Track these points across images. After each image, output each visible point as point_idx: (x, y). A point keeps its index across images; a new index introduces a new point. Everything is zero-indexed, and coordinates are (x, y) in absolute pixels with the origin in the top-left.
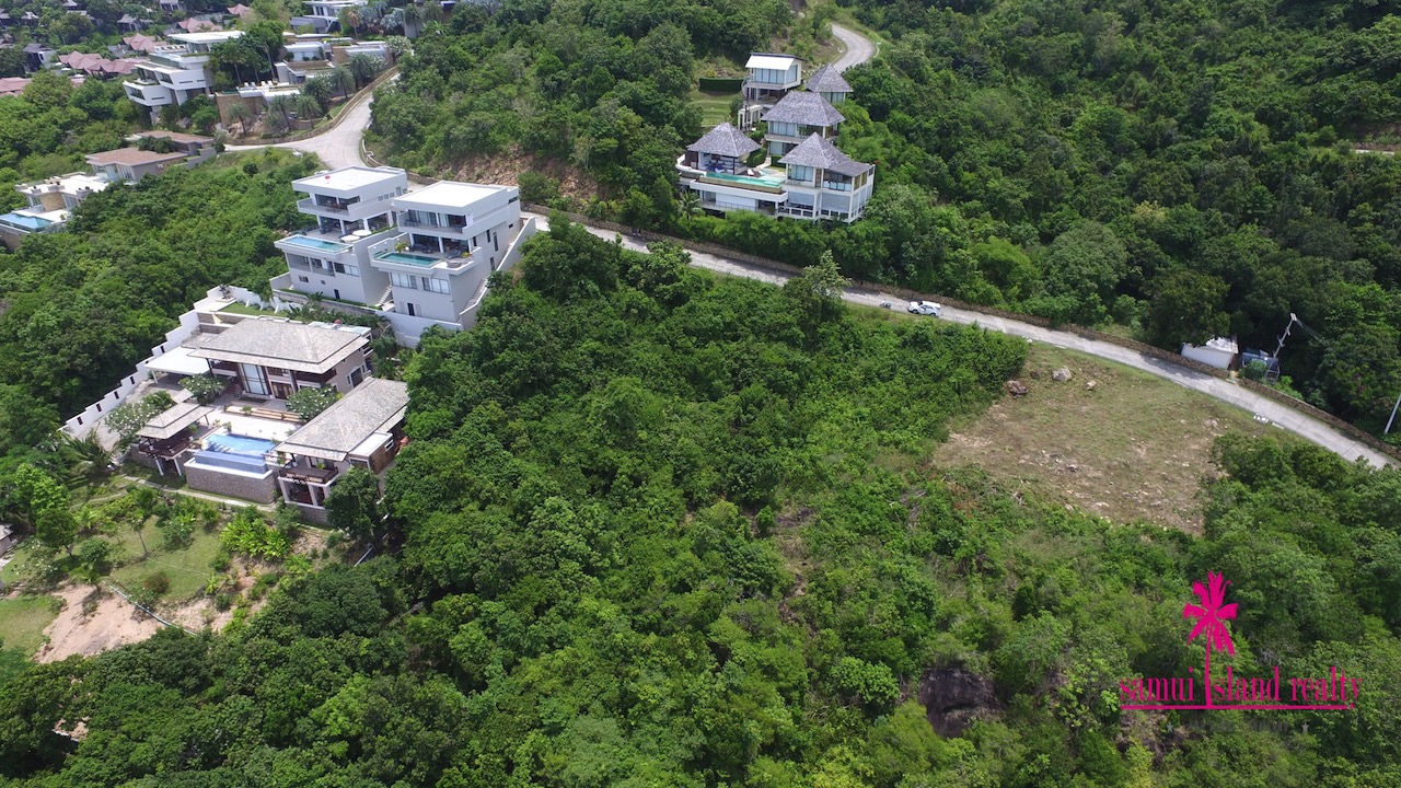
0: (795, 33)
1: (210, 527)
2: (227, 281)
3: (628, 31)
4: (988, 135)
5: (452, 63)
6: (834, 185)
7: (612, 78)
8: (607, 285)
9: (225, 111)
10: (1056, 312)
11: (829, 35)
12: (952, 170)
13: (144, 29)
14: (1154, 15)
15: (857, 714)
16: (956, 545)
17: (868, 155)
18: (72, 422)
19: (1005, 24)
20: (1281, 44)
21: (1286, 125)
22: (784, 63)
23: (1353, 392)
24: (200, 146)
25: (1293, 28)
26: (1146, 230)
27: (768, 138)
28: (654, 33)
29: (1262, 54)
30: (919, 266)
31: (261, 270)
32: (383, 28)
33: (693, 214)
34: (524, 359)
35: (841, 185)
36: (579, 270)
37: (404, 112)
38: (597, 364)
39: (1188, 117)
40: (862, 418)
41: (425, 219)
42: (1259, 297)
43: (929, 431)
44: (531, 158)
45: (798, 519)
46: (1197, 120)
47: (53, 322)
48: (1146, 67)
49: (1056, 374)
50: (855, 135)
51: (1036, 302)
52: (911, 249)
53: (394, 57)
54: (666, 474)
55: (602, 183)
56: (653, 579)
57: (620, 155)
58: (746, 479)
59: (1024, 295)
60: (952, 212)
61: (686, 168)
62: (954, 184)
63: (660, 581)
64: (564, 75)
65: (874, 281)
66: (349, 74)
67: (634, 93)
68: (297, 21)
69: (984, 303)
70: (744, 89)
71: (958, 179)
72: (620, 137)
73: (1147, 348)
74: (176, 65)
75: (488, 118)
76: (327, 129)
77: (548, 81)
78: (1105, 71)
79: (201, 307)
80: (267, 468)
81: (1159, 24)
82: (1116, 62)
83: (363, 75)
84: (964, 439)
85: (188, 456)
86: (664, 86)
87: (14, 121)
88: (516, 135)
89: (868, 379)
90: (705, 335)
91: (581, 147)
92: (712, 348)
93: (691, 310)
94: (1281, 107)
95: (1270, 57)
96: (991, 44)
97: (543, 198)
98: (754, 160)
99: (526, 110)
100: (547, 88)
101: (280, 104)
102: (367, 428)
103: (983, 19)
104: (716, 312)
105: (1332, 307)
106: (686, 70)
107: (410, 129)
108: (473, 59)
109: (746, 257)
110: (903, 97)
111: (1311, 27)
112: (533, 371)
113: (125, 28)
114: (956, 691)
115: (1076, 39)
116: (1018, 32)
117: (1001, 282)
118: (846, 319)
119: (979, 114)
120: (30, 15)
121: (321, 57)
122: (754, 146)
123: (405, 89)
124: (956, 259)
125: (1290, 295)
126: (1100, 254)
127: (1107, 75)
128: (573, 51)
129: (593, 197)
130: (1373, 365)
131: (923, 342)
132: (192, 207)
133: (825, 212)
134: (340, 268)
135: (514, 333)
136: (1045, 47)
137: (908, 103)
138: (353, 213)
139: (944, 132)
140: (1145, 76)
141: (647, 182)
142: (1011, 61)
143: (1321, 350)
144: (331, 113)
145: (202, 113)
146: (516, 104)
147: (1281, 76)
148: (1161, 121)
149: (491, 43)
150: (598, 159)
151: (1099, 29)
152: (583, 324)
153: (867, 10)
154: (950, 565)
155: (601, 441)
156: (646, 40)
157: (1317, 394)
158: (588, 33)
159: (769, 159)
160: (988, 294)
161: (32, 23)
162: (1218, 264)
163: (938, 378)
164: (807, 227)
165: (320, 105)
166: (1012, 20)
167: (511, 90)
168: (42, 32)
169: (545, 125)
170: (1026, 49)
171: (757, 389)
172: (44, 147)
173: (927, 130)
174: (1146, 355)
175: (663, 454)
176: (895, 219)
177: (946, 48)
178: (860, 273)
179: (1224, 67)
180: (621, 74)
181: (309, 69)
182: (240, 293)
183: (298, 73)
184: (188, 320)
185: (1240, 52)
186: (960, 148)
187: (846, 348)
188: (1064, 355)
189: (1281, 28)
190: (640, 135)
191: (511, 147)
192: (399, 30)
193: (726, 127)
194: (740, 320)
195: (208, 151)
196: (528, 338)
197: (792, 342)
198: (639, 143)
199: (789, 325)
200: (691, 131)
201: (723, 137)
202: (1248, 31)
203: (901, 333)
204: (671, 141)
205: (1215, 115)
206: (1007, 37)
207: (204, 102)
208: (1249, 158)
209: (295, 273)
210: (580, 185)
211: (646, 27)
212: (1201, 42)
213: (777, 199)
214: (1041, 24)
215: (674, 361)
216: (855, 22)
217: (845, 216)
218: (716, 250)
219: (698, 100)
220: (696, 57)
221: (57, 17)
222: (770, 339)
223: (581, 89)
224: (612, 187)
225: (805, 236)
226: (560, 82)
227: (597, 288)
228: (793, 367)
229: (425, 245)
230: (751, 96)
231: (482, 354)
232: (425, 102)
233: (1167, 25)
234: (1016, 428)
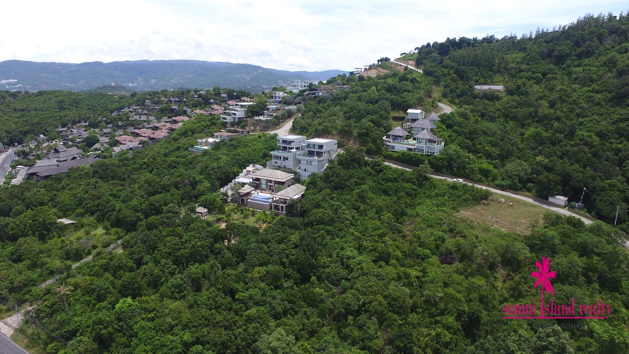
0: (425, 105)
1: (253, 215)
2: (255, 163)
3: (371, 102)
4: (487, 135)
5: (317, 111)
6: (431, 144)
7: (366, 114)
8: (360, 165)
9: (249, 124)
10: (503, 185)
11: (438, 106)
12: (473, 145)
13: (216, 103)
14: (562, 102)
15: (420, 260)
16: (454, 230)
17: (443, 137)
18: (222, 189)
19: (505, 104)
20: (609, 112)
21: (607, 137)
22: (418, 111)
23: (603, 211)
24: (244, 132)
25: (614, 107)
26: (539, 164)
27: (412, 132)
28: (379, 103)
29: (602, 115)
30: (458, 169)
31: (264, 161)
32: (294, 102)
33: (387, 151)
34: (337, 179)
35: (433, 144)
36: (353, 161)
37: (304, 123)
38: (356, 185)
39: (568, 134)
40: (433, 204)
41: (312, 146)
42: (574, 183)
43: (454, 208)
44: (340, 135)
45: (410, 224)
46: (571, 134)
47: (216, 167)
48: (558, 119)
49: (499, 200)
50: (439, 132)
51: (497, 182)
52: (455, 164)
53: (299, 110)
54: (374, 210)
55: (360, 142)
56: (368, 228)
57: (367, 134)
58: (396, 213)
59: (494, 180)
60: (471, 156)
61: (386, 139)
62: (474, 148)
63: (370, 229)
64: (352, 114)
65: (443, 173)
66: (286, 114)
67: (372, 118)
68: (269, 100)
69: (480, 182)
70: (406, 119)
71: (475, 147)
72: (367, 129)
73: (535, 198)
74: (237, 111)
75: (330, 124)
76: (279, 129)
77: (347, 115)
78: (543, 120)
79: (248, 168)
80: (268, 202)
81: (564, 105)
82: (546, 117)
83: (290, 115)
84: (464, 212)
85: (248, 199)
86: (381, 117)
87: (193, 125)
88: (336, 129)
89: (437, 195)
90: (387, 180)
91: (355, 132)
92: (390, 183)
93: (384, 173)
94: (605, 131)
95: (605, 116)
96: (499, 111)
97: (343, 146)
98: (407, 138)
99: (340, 123)
100: (346, 117)
101: (267, 121)
102: (295, 194)
103: (497, 103)
104: (391, 175)
105: (598, 186)
106: (388, 113)
107: (305, 128)
108: (323, 110)
109: (403, 164)
110: (458, 123)
111: (620, 106)
112: (340, 184)
113: (211, 103)
114: (449, 260)
115: (531, 110)
116: (509, 107)
117: (486, 177)
118: (431, 180)
119: (484, 129)
120: (185, 100)
121: (277, 109)
122: (408, 134)
123: (303, 118)
124: (470, 168)
125: (584, 182)
126: (519, 169)
127: (542, 121)
128: (354, 107)
129: (358, 146)
130: (611, 203)
131: (455, 187)
132: (244, 145)
133: (428, 152)
134: (287, 159)
135: (335, 173)
136: (519, 112)
137: (460, 125)
138: (292, 145)
139: (471, 133)
140: (557, 122)
141: (374, 141)
142: (506, 116)
143: (595, 200)
144: (280, 124)
145: (243, 124)
146: (337, 121)
147: (608, 122)
148: (558, 135)
149: (329, 106)
150: (360, 135)
151: (539, 106)
152: (353, 174)
153: (453, 99)
154: (453, 235)
155: (357, 201)
156: (377, 105)
157: (593, 213)
158: (359, 103)
159: (412, 138)
160: (480, 179)
161: (185, 102)
162: (559, 172)
163: (458, 197)
164: (422, 155)
165: (277, 122)
166: (507, 103)
167: (336, 118)
168: (188, 104)
169: (345, 126)
170: (512, 112)
171: (402, 194)
172: (199, 132)
173: (465, 132)
174: (535, 200)
175: (373, 206)
176: (450, 154)
177: (480, 111)
178: (438, 170)
179: (586, 119)
180: (368, 113)
181: (275, 113)
182: (258, 166)
183: (271, 114)
184: (244, 171)
185: (593, 114)
186: (476, 138)
187: (431, 188)
188: (503, 196)
189: (610, 106)
190: (373, 129)
191: (335, 132)
192: (300, 103)
193: (399, 128)
194: (399, 177)
195: (245, 133)
196: (339, 174)
197: (414, 183)
198: (372, 132)
199: (413, 178)
200: (388, 129)
201: (398, 130)
202: (597, 107)
203: (448, 185)
204: (382, 131)
205: (578, 133)
206: (505, 109)
207: (243, 121)
208: (588, 147)
209: (274, 161)
210: (354, 143)
211: (377, 102)
212: (578, 111)
213: (413, 147)
214: (519, 105)
215: (378, 187)
216: (448, 103)
217: (434, 153)
218: (394, 162)
219: (391, 121)
220: (392, 110)
221: (192, 100)
222: (407, 182)
223: (356, 118)
224: (363, 143)
225: (421, 157)
226: (350, 115)
227: (358, 166)
228: (414, 190)
229: (311, 153)
230: (408, 121)
231: (326, 178)
232: (309, 121)
233: (567, 105)
234: (482, 212)
